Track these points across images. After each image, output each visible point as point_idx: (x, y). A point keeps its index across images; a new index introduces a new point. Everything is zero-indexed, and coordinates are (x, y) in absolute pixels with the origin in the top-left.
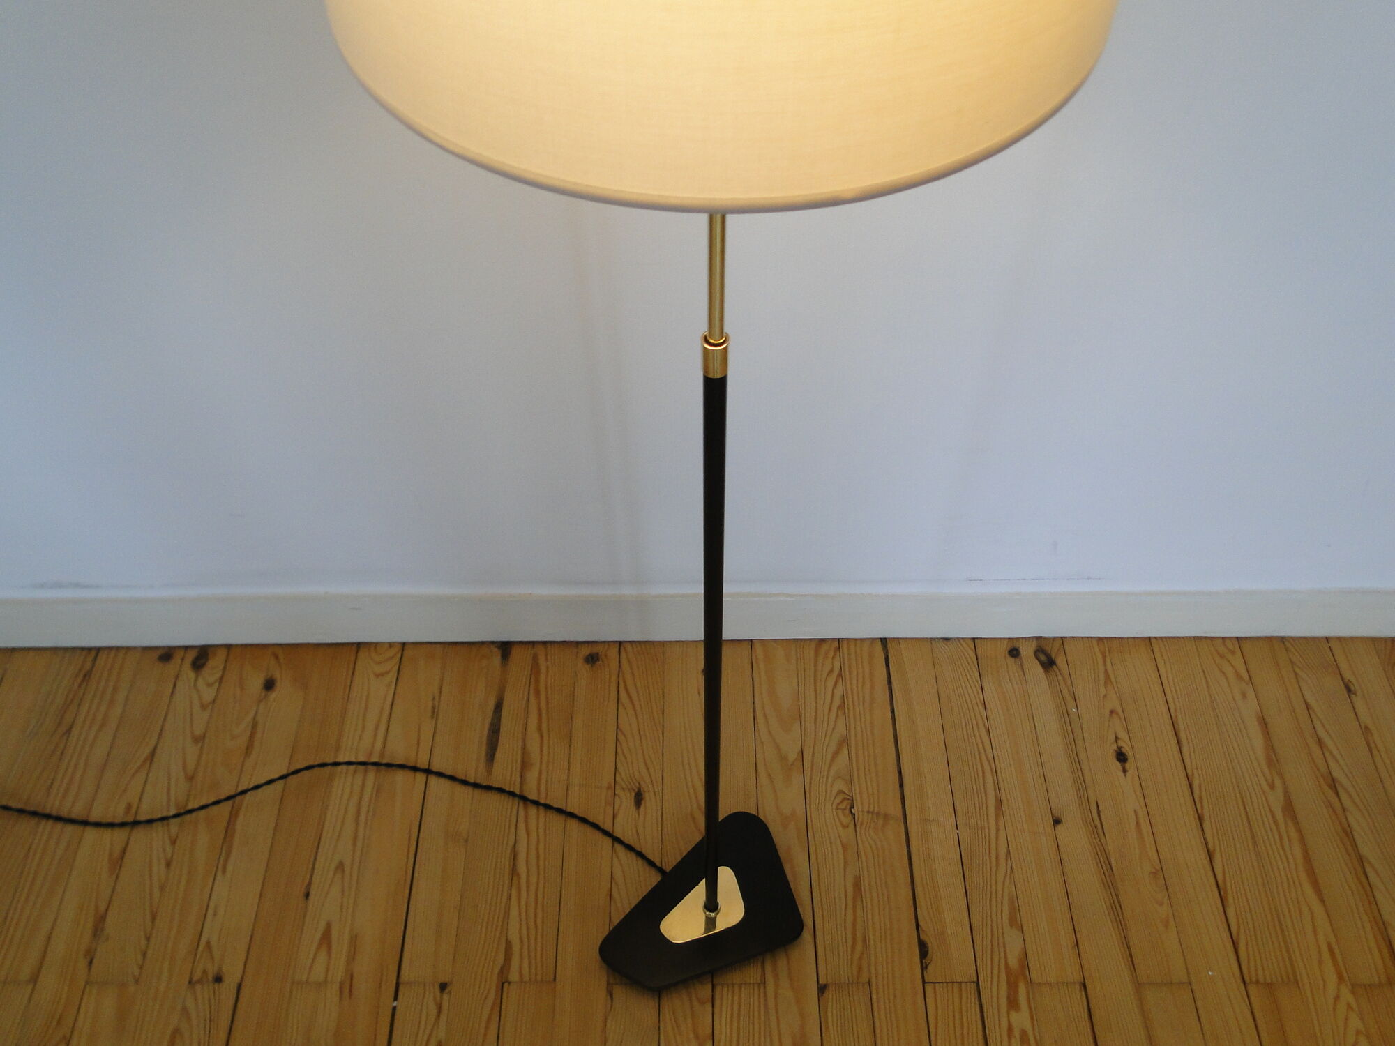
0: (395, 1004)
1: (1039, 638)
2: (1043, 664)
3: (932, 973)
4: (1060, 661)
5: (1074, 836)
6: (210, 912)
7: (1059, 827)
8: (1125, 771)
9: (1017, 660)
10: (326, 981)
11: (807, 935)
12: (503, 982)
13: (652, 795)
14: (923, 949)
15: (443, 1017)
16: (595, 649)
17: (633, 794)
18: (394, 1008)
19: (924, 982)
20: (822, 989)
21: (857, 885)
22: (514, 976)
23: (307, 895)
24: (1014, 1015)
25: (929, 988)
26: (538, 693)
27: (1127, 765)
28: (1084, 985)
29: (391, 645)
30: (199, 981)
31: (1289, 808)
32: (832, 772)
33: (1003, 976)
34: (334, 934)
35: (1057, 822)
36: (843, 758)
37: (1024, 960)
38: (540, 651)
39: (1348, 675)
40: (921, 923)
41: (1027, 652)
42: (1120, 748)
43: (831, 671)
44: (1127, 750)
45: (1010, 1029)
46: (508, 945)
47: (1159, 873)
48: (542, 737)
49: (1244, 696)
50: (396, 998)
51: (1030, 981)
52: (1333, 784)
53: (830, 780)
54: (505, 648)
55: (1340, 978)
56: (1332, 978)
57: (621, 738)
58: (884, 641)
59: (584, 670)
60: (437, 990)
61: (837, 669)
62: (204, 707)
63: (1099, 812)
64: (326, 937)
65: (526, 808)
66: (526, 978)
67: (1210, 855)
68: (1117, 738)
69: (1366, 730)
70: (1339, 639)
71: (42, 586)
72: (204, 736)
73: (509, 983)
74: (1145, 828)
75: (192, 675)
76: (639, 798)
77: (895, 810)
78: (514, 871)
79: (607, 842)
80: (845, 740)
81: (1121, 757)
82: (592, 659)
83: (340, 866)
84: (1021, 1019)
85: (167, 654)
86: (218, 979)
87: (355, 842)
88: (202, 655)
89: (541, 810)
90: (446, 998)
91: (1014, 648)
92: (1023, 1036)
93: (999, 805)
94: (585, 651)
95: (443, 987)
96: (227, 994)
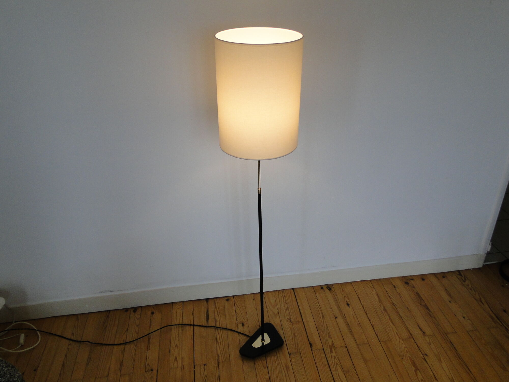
0: (194, 369)
1: (327, 285)
2: (329, 290)
3: (313, 349)
4: (332, 289)
5: (340, 320)
6: (147, 358)
7: (337, 319)
8: (349, 307)
9: (323, 289)
10: (177, 367)
11: (285, 345)
12: (218, 362)
13: (246, 324)
14: (311, 345)
15: (206, 370)
16: (228, 298)
18: (194, 371)
19: (312, 350)
20: (290, 355)
21: (294, 335)
22: (220, 360)
23: (170, 352)
24: (332, 354)
25: (313, 351)
26: (216, 308)
27: (350, 306)
28: (346, 347)
29: (180, 302)
30: (147, 371)
31: (385, 310)
32: (286, 314)
33: (329, 347)
34: (178, 358)
35: (336, 318)
36: (287, 312)
37: (333, 344)
38: (215, 300)
39: (394, 284)
40: (310, 340)
41: (325, 288)
42: (347, 303)
43: (282, 296)
44: (349, 303)
45: (332, 356)
46: (218, 355)
47: (359, 324)
48: (219, 316)
49: (373, 291)
50: (194, 368)
51: (335, 348)
52: (394, 304)
53: (285, 316)
54: (207, 300)
55: (399, 338)
56: (397, 338)
57: (237, 314)
58: (293, 289)
59: (226, 303)
60: (204, 366)
61: (283, 295)
62: (138, 319)
63: (345, 315)
64: (176, 359)
65: (217, 329)
66: (223, 361)
67: (370, 320)
68: (347, 301)
69: (399, 294)
70: (391, 278)
71: (101, 292)
72: (139, 325)
73: (220, 362)
74: (355, 317)
75: (134, 314)
76: (243, 325)
77: (301, 320)
78: (217, 342)
79: (237, 334)
80: (287, 309)
81: (348, 305)
82: (228, 300)
83: (177, 345)
84: (334, 354)
85: (127, 310)
86: (152, 370)
87: (179, 340)
88: (135, 309)
89: (221, 329)
90: (206, 367)
91: (322, 287)
92: (335, 357)
93: (323, 316)
94: (226, 299)
95: (205, 365)
96: (155, 372)
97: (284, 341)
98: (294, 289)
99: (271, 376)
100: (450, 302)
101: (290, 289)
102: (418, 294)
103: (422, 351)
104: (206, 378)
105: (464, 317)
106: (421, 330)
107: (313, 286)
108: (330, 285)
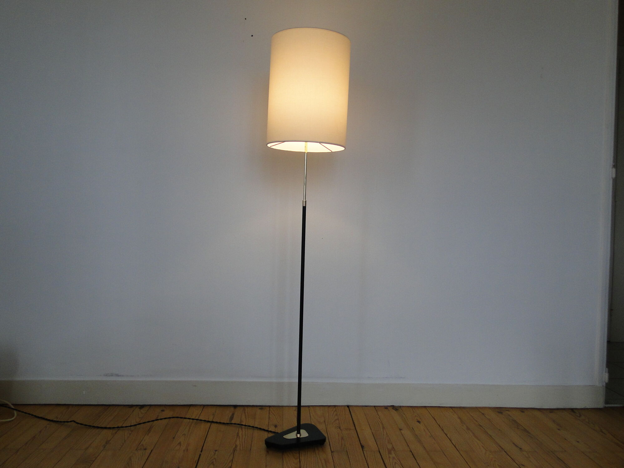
0: (201, 453)
1: (393, 406)
2: (395, 410)
3: (365, 449)
4: (399, 409)
5: (406, 432)
6: (143, 440)
7: (403, 432)
9: (387, 409)
10: (179, 450)
11: (327, 444)
12: (235, 450)
13: (280, 426)
14: (363, 446)
15: (216, 454)
16: (262, 407)
17: (274, 426)
19: (363, 451)
20: (332, 452)
21: (342, 438)
22: (238, 449)
23: (174, 438)
24: (390, 455)
25: (365, 452)
26: (245, 413)
27: (421, 423)
28: (411, 451)
29: (200, 405)
30: (139, 449)
31: (468, 429)
32: (334, 423)
33: (387, 450)
34: (182, 443)
35: (400, 430)
36: (337, 421)
37: (393, 448)
38: (246, 407)
39: (482, 412)
40: (361, 443)
41: (389, 408)
44: (420, 420)
45: (389, 457)
46: (236, 446)
47: (431, 436)
48: (246, 418)
49: (454, 415)
50: (201, 452)
51: (395, 450)
52: (480, 426)
54: (235, 406)
55: (486, 450)
56: (483, 450)
57: (270, 418)
58: (348, 406)
59: (259, 410)
60: (214, 451)
61: (334, 410)
62: (142, 413)
63: (413, 429)
64: (180, 444)
65: (241, 428)
66: (242, 449)
67: (446, 435)
68: (417, 419)
69: (489, 419)
70: (480, 407)
72: (142, 417)
74: (427, 431)
75: (139, 409)
76: (276, 426)
77: (353, 428)
78: (238, 436)
80: (338, 419)
81: (419, 422)
83: (184, 434)
84: (393, 455)
85: (131, 406)
86: (145, 449)
87: (189, 431)
88: (142, 407)
89: (246, 427)
90: (217, 452)
91: (386, 407)
92: (393, 458)
93: (383, 428)
94: (260, 407)
95: (216, 451)
96: (148, 451)
97: (327, 437)
98: (349, 407)
99: (302, 466)
100: (559, 430)
101: (345, 406)
102: (515, 421)
103: (516, 462)
104: (214, 460)
105: (578, 442)
106: (516, 446)
107: (374, 406)
108: (398, 406)
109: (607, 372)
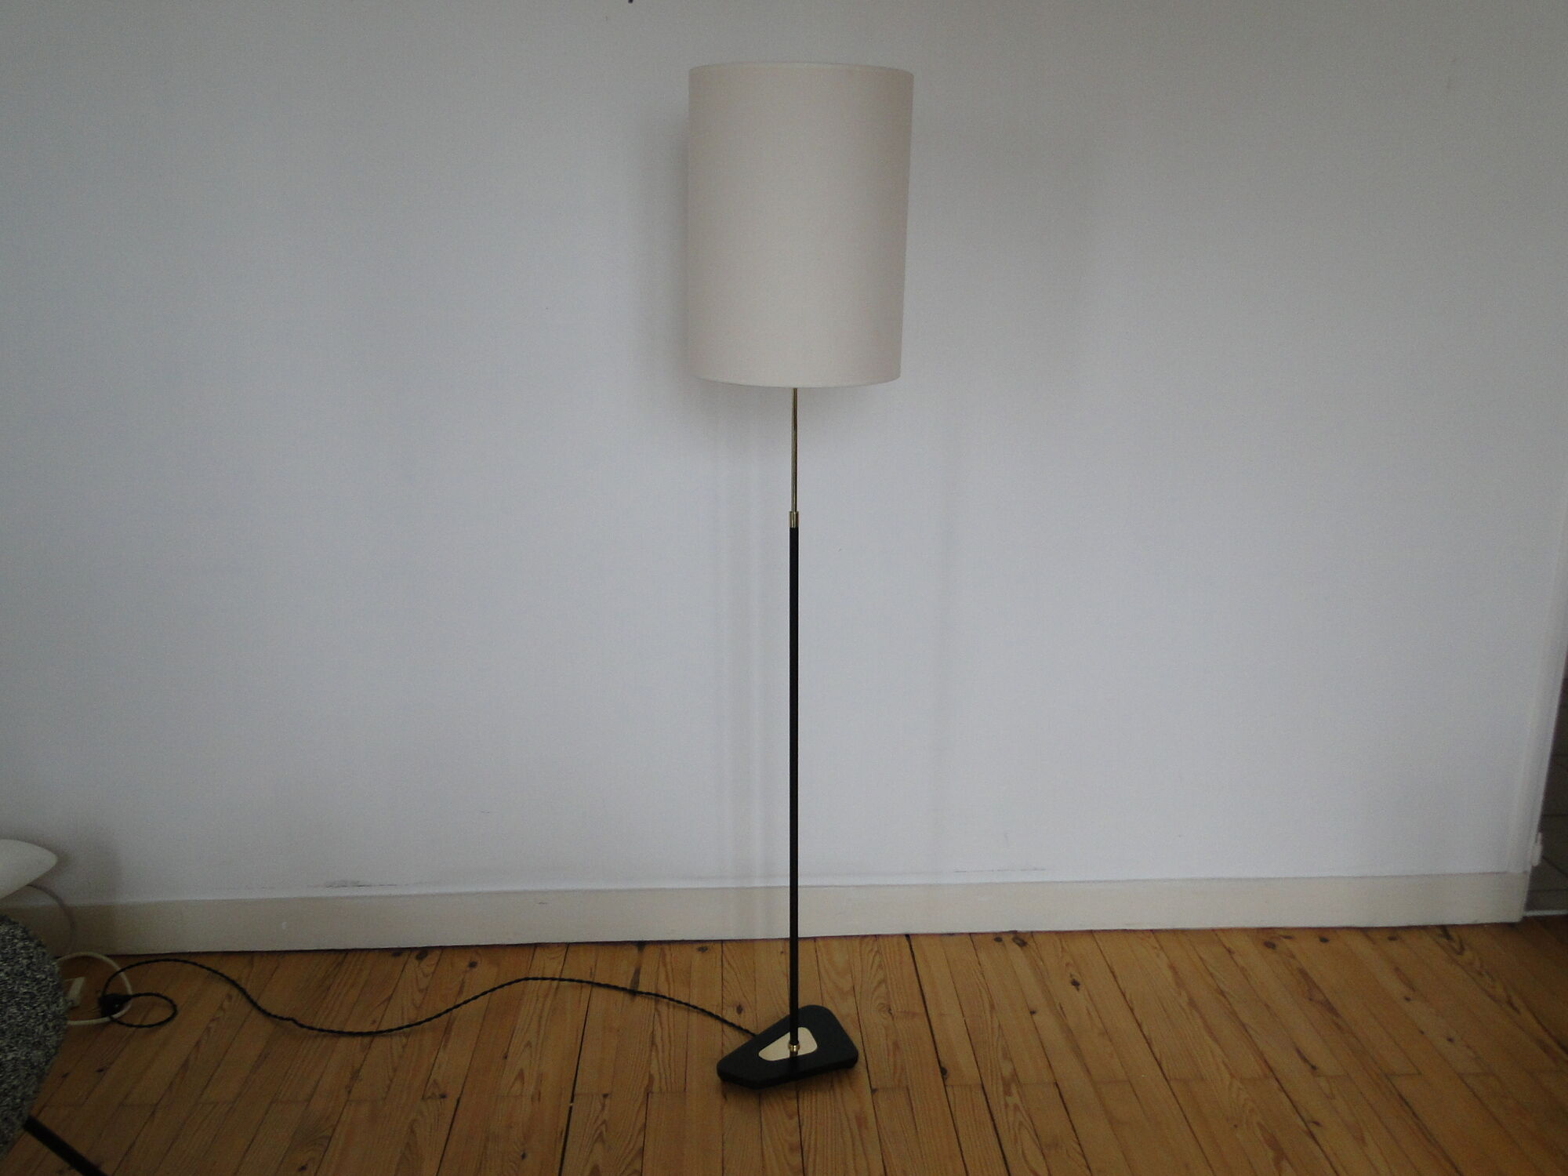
0: (571, 1104)
1: (1015, 932)
2: (1019, 945)
3: (949, 1082)
4: (1031, 943)
5: (1046, 1020)
6: (436, 1065)
7: (1036, 1017)
8: (1078, 989)
9: (1001, 943)
10: (521, 1095)
11: (860, 1067)
12: (648, 1093)
13: (749, 1007)
14: (944, 1071)
15: (607, 1108)
16: (704, 945)
17: (735, 1008)
18: (571, 1108)
19: (945, 1086)
20: (873, 1091)
21: (896, 1045)
22: (655, 1088)
23: (506, 1057)
24: (1009, 1099)
25: (949, 1089)
26: (665, 965)
27: (1080, 987)
28: (1057, 1085)
29: (559, 944)
30: (429, 1098)
31: (1192, 1003)
32: (876, 993)
33: (1000, 1081)
34: (526, 1074)
35: (1033, 1013)
36: (883, 988)
37: (1015, 1074)
38: (666, 947)
39: (1227, 945)
40: (941, 1058)
41: (1007, 939)
42: (1074, 980)
43: (872, 950)
44: (1079, 980)
45: (1006, 1105)
46: (651, 1079)
47: (1105, 1033)
48: (669, 984)
49: (1158, 956)
50: (572, 1101)
51: (1019, 1083)
52: (1222, 993)
53: (874, 997)
54: (641, 945)
55: (1232, 1076)
56: (1227, 1076)
57: (725, 983)
58: (907, 936)
59: (697, 957)
60: (602, 1098)
61: (876, 949)
62: (426, 976)
63: (1061, 1008)
64: (521, 1076)
66: (664, 1088)
67: (1139, 1025)
68: (1071, 976)
69: (1243, 969)
70: (1223, 930)
72: (427, 989)
73: (652, 1093)
74: (1094, 1014)
75: (417, 962)
76: (740, 1010)
77: (920, 1010)
78: (653, 1043)
79: (718, 1026)
80: (884, 981)
81: (1075, 984)
82: (703, 950)
83: (529, 1044)
84: (1014, 1099)
85: (397, 952)
86: (443, 1096)
87: (538, 1032)
88: (423, 953)
90: (607, 1101)
91: (998, 937)
92: (1016, 1107)
93: (992, 1007)
94: (700, 945)
95: (605, 1096)
96: (450, 1103)
97: (861, 1052)
98: (911, 937)
99: (807, 1138)
100: (1408, 999)
101: (900, 935)
102: (1303, 973)
103: (1304, 1114)
104: (603, 1128)
105: (1450, 1040)
106: (1305, 1060)
107: (970, 934)
108: (1026, 933)
109: (1539, 842)
